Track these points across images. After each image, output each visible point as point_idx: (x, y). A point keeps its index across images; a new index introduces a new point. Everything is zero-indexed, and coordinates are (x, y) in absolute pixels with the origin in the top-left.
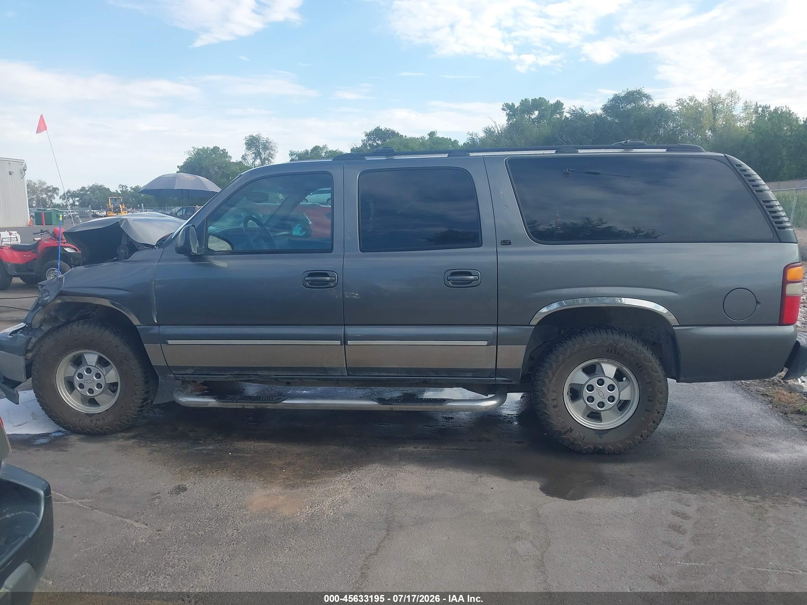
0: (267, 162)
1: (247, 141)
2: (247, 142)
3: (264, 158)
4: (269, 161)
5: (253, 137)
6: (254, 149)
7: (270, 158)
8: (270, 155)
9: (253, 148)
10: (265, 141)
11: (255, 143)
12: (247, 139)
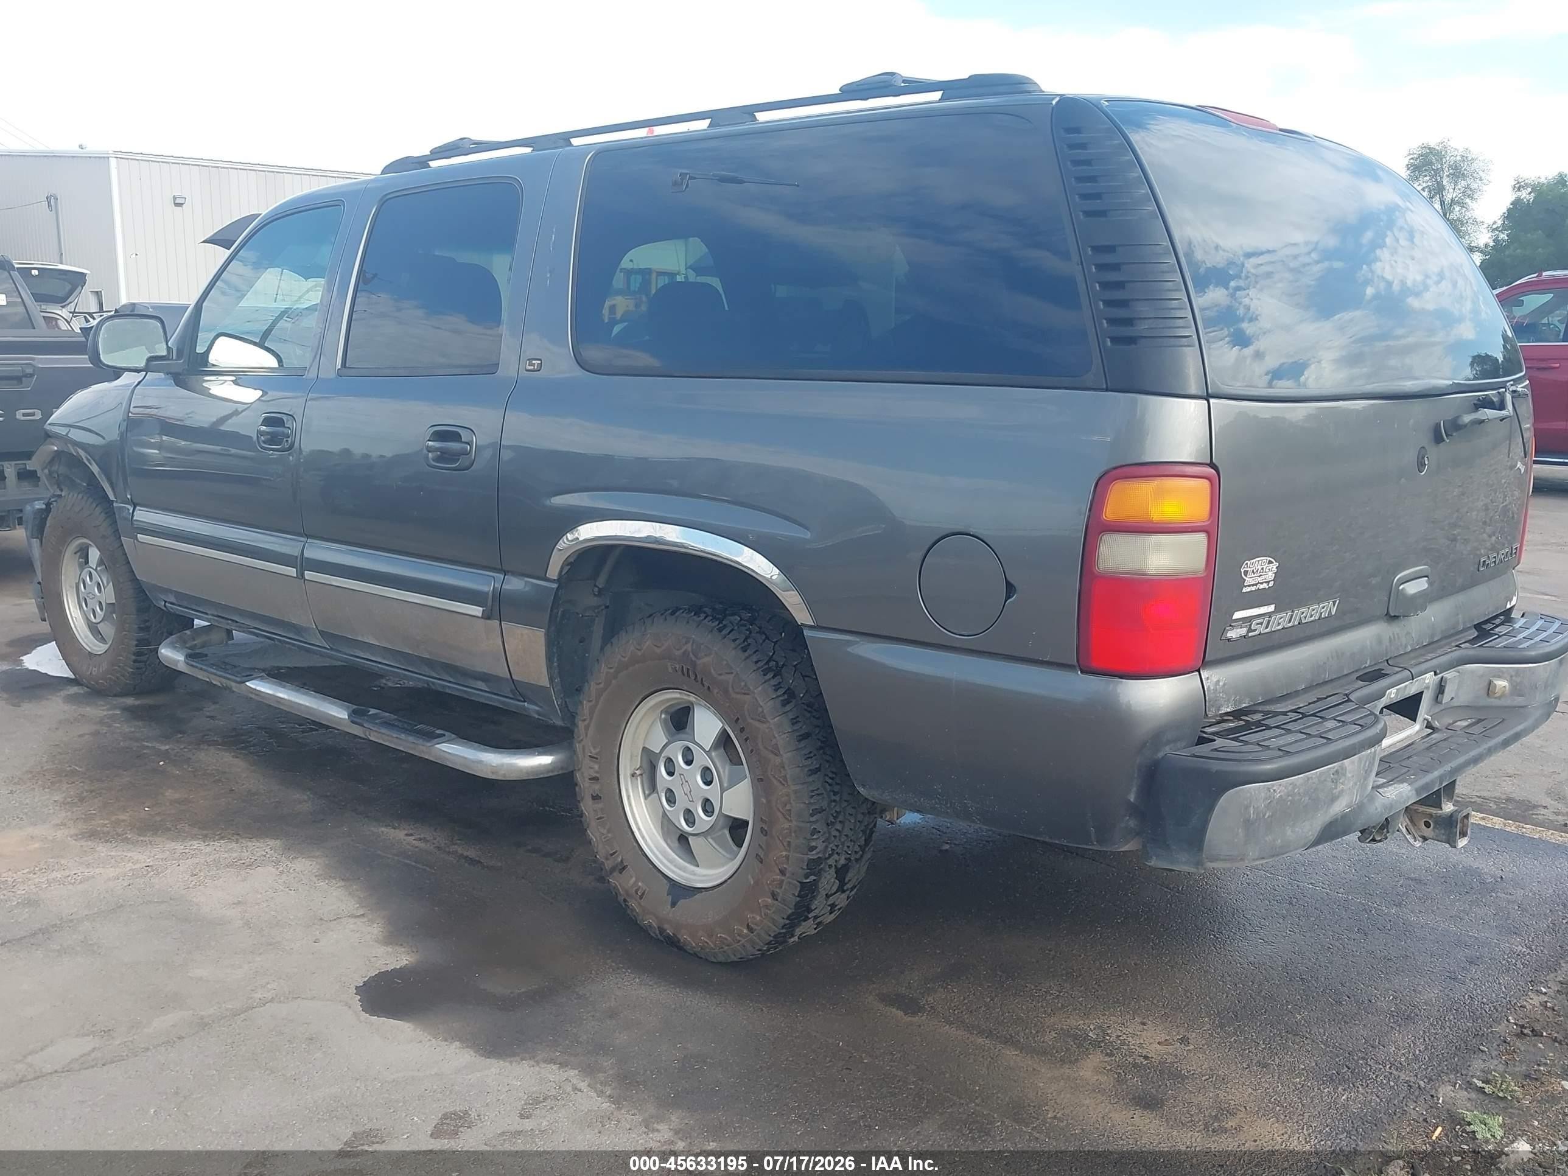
0: (1457, 208)
1: (1412, 159)
2: (1412, 161)
3: (1452, 200)
4: (1463, 205)
5: (1429, 148)
6: (1428, 178)
7: (1468, 200)
8: (1469, 193)
9: (1426, 176)
10: (1459, 158)
11: (1431, 164)
12: (1414, 154)
